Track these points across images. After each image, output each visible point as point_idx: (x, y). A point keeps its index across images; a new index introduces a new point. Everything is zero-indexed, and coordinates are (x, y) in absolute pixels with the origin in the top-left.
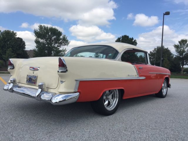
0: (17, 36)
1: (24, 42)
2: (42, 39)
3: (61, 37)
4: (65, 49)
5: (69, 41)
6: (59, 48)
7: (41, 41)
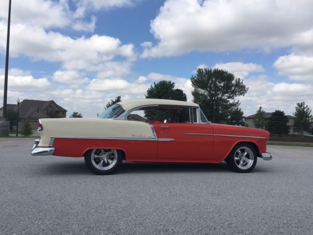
0: (175, 88)
1: (185, 94)
2: (203, 88)
3: (234, 82)
4: (238, 102)
5: (247, 87)
6: (228, 101)
7: (201, 91)
